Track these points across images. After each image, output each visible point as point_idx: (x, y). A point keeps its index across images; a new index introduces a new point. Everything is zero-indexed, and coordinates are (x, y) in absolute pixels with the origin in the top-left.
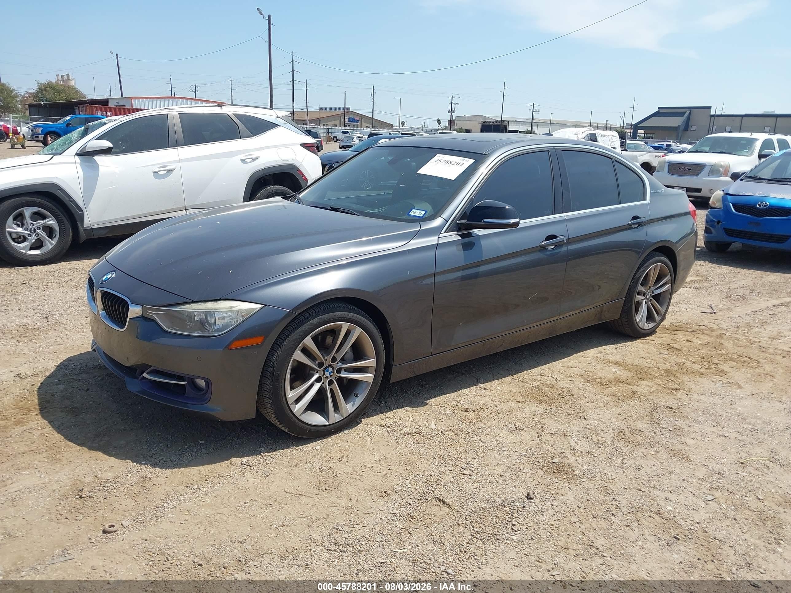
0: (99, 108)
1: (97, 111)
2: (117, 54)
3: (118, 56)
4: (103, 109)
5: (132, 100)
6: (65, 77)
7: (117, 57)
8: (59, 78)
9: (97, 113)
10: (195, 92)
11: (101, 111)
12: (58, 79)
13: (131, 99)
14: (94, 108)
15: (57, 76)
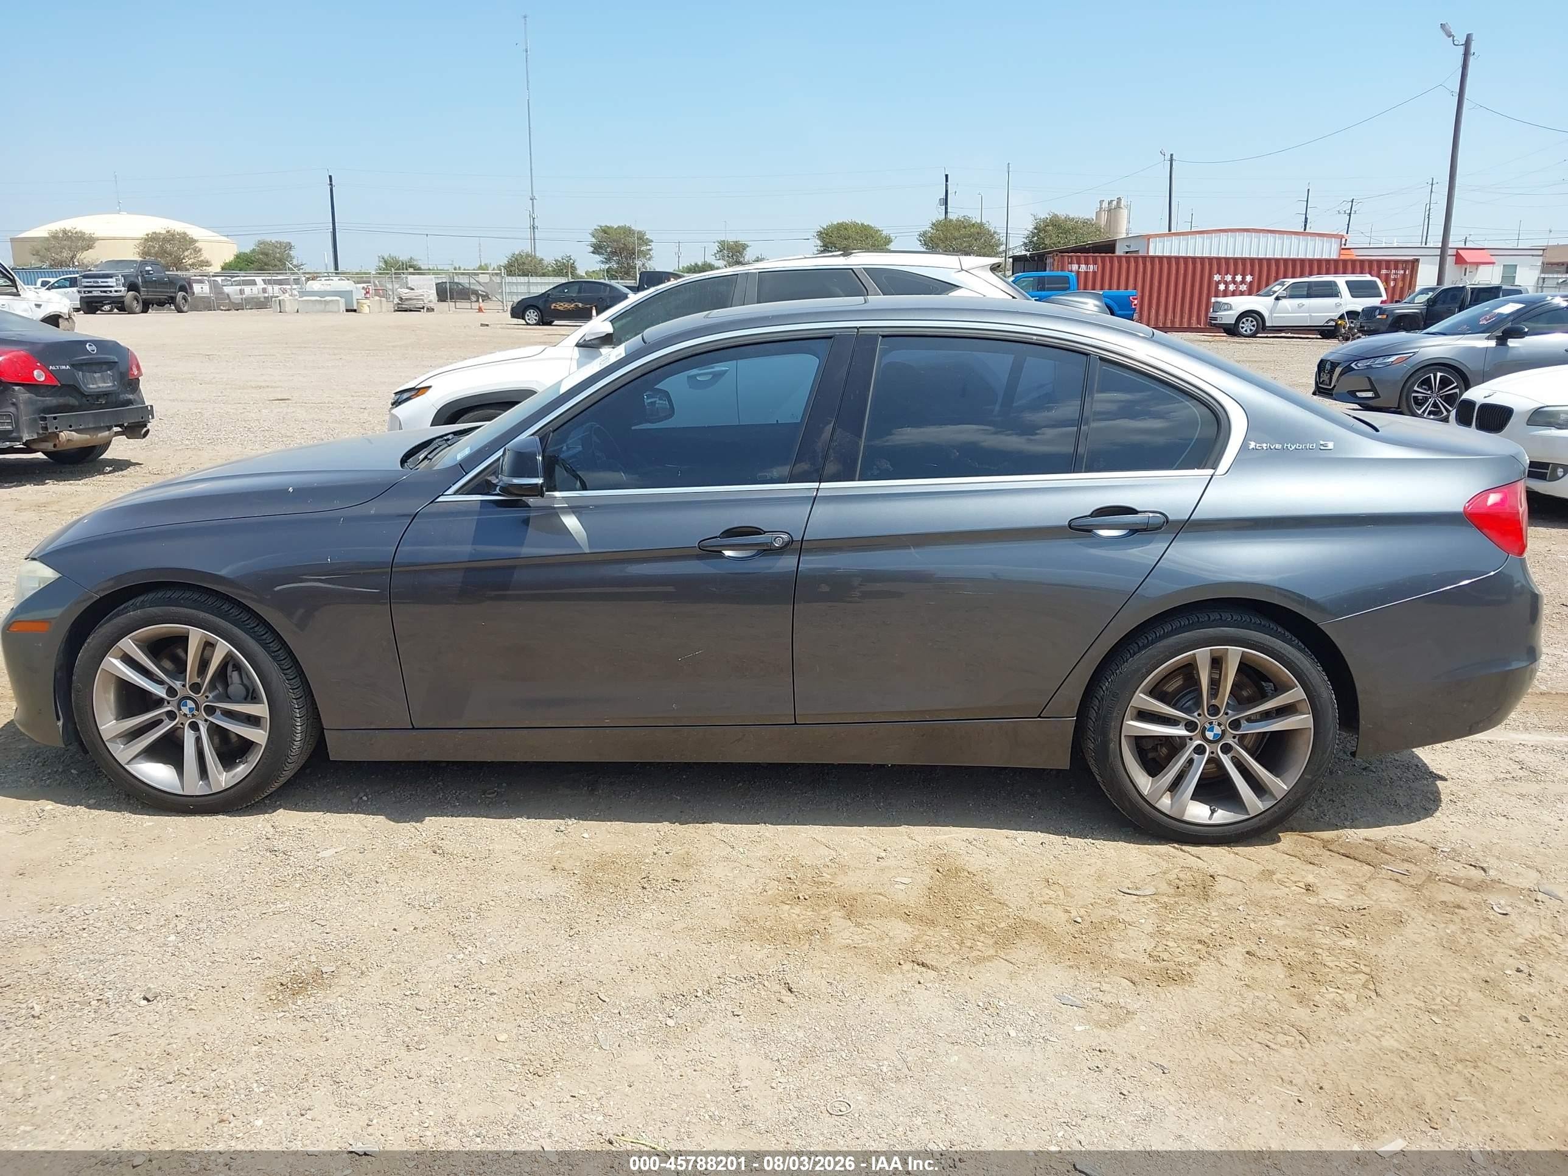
0: (1074, 258)
1: (1071, 263)
2: (1172, 155)
3: (1174, 157)
4: (1082, 259)
5: (1149, 239)
6: (1115, 203)
7: (1171, 160)
8: (1103, 206)
9: (1070, 268)
10: (1350, 215)
11: (1079, 263)
12: (1101, 208)
13: (1148, 237)
14: (1066, 258)
15: (1101, 202)
